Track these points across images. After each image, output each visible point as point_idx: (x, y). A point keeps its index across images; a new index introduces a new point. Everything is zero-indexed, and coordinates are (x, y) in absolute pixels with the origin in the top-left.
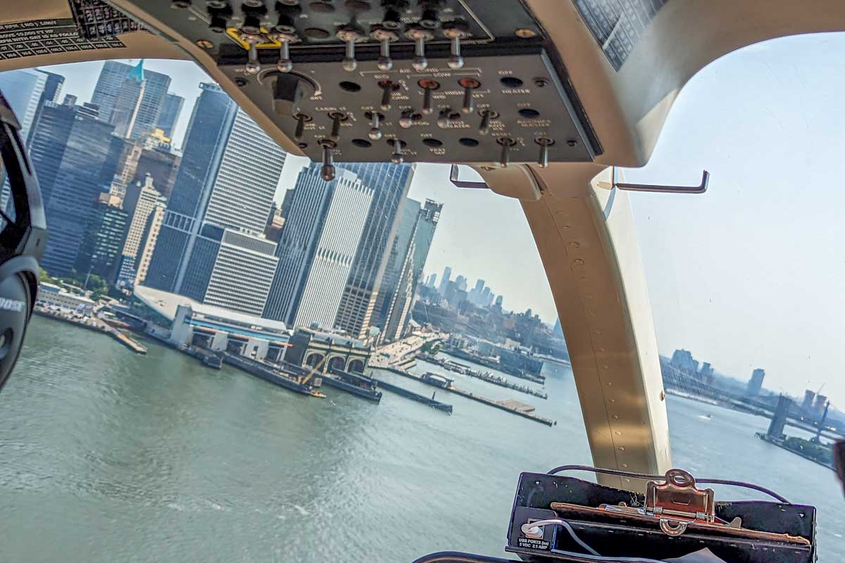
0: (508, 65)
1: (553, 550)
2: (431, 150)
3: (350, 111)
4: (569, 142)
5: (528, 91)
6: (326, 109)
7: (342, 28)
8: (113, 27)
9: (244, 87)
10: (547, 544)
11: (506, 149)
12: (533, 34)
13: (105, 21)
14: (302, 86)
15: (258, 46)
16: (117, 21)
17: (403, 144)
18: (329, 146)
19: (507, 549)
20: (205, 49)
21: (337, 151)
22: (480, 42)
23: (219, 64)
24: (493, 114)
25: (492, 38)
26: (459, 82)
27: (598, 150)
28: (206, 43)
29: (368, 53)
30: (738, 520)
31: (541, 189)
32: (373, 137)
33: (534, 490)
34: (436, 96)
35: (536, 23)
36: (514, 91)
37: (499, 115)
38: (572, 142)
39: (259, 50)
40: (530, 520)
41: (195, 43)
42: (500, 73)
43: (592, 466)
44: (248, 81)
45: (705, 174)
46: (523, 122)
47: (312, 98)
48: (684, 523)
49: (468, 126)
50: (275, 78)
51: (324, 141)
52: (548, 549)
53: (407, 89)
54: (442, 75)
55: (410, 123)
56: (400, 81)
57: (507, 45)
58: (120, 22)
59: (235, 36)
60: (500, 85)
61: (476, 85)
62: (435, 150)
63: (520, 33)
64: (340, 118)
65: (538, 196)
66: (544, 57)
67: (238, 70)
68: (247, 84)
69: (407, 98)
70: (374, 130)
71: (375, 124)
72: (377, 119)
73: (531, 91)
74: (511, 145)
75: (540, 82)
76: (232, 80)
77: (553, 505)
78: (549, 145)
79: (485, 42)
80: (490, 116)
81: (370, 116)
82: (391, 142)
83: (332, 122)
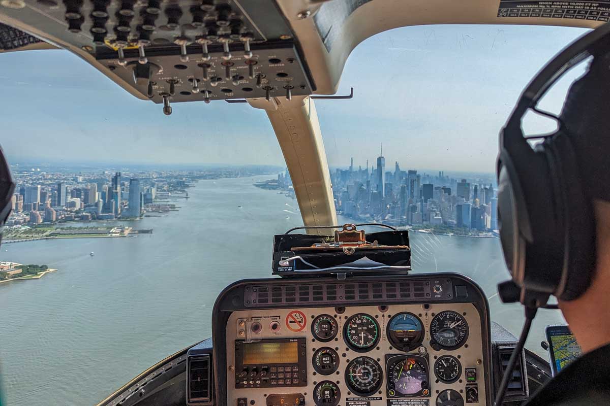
0: (274, 53)
1: (295, 271)
2: (226, 94)
3: (179, 79)
4: (301, 87)
5: (283, 65)
6: (165, 78)
7: (178, 38)
8: (23, 41)
9: (114, 70)
10: (292, 268)
11: (268, 91)
12: (289, 37)
13: (17, 38)
14: (152, 68)
15: (124, 48)
16: (26, 37)
17: (210, 92)
18: (166, 96)
19: (273, 274)
20: (87, 51)
21: (171, 98)
22: (259, 42)
23: (97, 59)
24: (262, 76)
25: (266, 40)
26: (245, 62)
27: (314, 88)
28: (88, 48)
29: (195, 49)
30: (376, 241)
31: (278, 104)
32: (194, 92)
33: (281, 242)
34: (232, 69)
35: (293, 32)
36: (276, 65)
37: (265, 77)
38: (303, 87)
39: (124, 51)
40: (282, 258)
41: (81, 48)
42: (269, 57)
43: (304, 226)
44: (117, 67)
45: (352, 89)
46: (279, 79)
47: (158, 74)
48: (354, 248)
49: (247, 82)
50: (135, 65)
51: (163, 94)
52: (293, 270)
53: (215, 67)
54: (236, 59)
55: (216, 83)
56: (211, 63)
57: (274, 43)
58: (28, 38)
59: (109, 44)
60: (268, 62)
61: (255, 63)
62: (228, 94)
63: (283, 37)
64: (174, 82)
65: (277, 108)
66: (294, 48)
67: (110, 61)
68: (116, 69)
69: (214, 71)
70: (195, 88)
71: (195, 85)
72: (196, 81)
73: (285, 65)
74: (271, 90)
75: (291, 60)
76: (106, 67)
77: (292, 249)
78: (291, 89)
79: (262, 42)
80: (261, 77)
81: (191, 80)
82: (203, 92)
83: (169, 85)
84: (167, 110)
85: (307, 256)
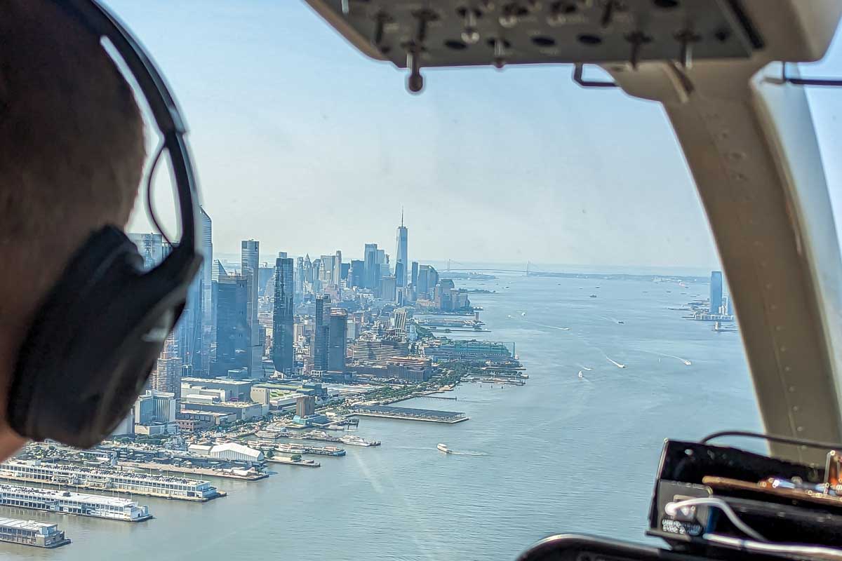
2: (541, 50)
3: (438, 8)
4: (718, 35)
6: (410, 7)
11: (638, 45)
17: (507, 45)
18: (414, 49)
19: (648, 535)
21: (426, 55)
24: (617, 4)
32: (468, 40)
33: (682, 460)
37: (626, 7)
38: (722, 35)
40: (676, 497)
43: (763, 431)
46: (659, 14)
51: (408, 44)
55: (513, 21)
62: (546, 50)
64: (426, 17)
70: (470, 31)
71: (471, 23)
72: (473, 16)
77: (707, 479)
80: (614, 8)
81: (463, 12)
82: (492, 43)
83: (416, 23)
84: (416, 84)
85: (747, 505)
